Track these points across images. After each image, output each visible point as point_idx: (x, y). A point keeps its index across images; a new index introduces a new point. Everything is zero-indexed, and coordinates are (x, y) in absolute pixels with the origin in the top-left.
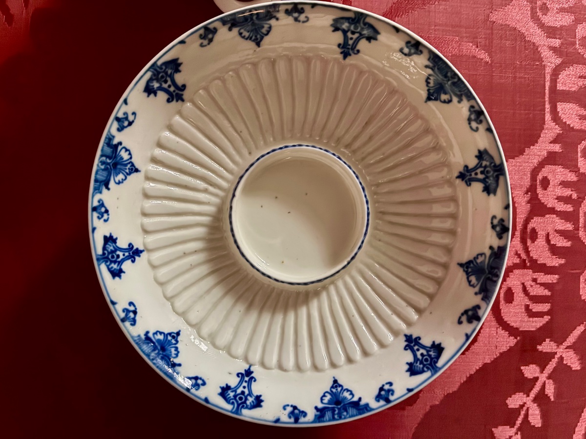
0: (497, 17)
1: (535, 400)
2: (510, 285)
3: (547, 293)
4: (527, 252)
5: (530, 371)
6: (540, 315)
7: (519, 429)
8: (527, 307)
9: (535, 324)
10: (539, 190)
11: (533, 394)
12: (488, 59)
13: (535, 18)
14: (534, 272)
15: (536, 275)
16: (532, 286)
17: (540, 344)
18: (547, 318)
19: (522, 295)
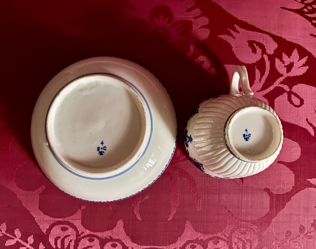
0: (188, 224)
1: (17, 242)
2: (69, 230)
3: (66, 247)
4: (84, 237)
5: (31, 239)
6: (56, 243)
7: (4, 235)
8: (60, 237)
9: (52, 241)
10: (111, 243)
11: (20, 241)
12: (169, 219)
13: (188, 242)
14: (75, 240)
15: (73, 242)
16: (69, 239)
17: (43, 244)
18: (54, 247)
19: (65, 235)
